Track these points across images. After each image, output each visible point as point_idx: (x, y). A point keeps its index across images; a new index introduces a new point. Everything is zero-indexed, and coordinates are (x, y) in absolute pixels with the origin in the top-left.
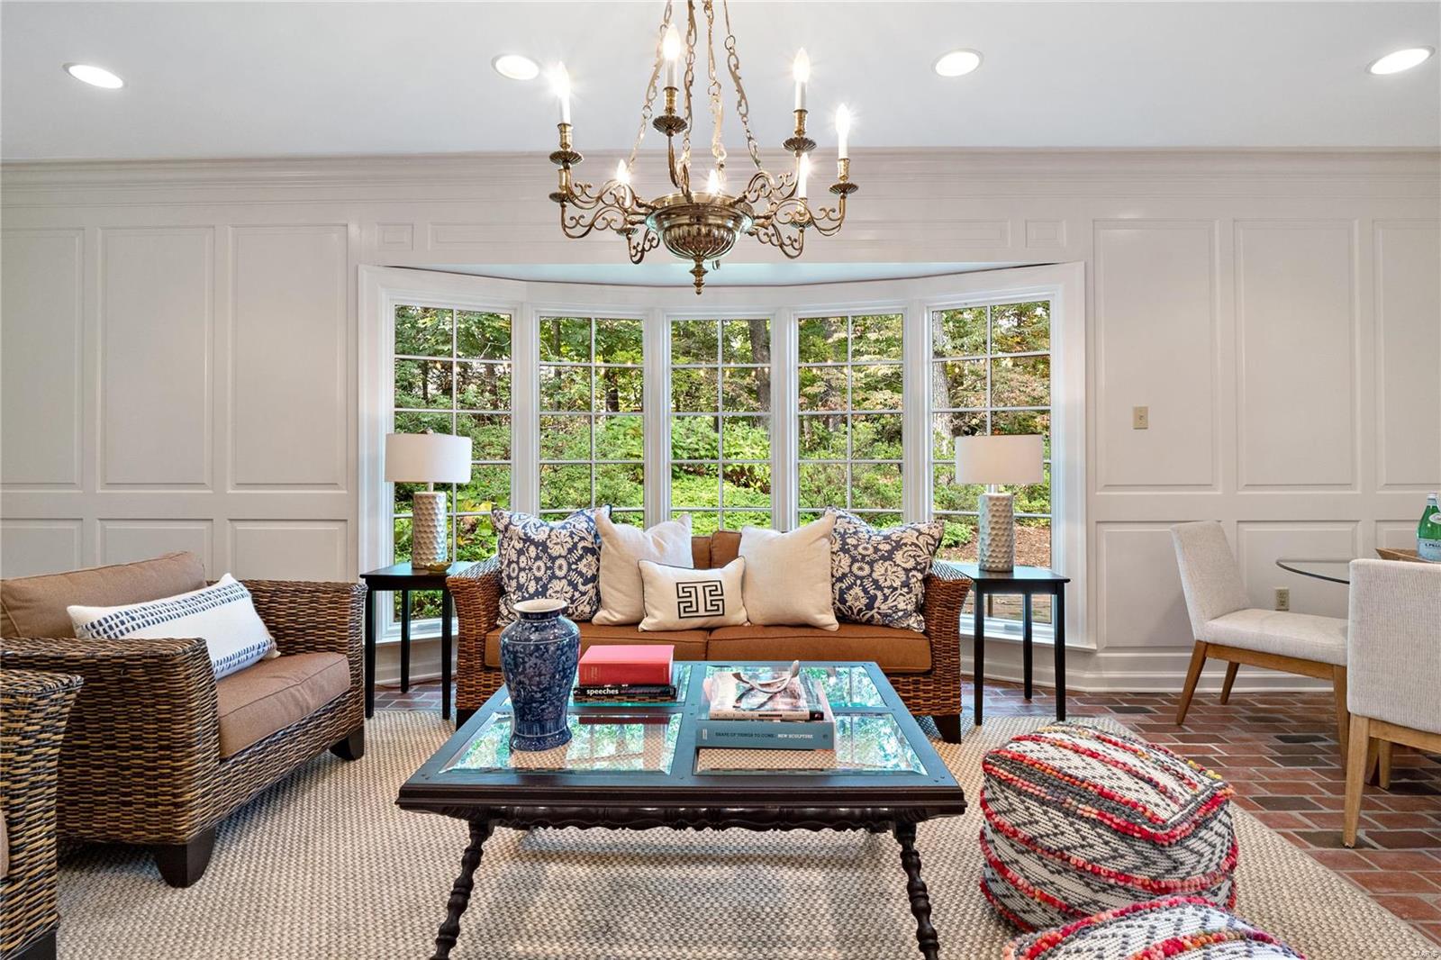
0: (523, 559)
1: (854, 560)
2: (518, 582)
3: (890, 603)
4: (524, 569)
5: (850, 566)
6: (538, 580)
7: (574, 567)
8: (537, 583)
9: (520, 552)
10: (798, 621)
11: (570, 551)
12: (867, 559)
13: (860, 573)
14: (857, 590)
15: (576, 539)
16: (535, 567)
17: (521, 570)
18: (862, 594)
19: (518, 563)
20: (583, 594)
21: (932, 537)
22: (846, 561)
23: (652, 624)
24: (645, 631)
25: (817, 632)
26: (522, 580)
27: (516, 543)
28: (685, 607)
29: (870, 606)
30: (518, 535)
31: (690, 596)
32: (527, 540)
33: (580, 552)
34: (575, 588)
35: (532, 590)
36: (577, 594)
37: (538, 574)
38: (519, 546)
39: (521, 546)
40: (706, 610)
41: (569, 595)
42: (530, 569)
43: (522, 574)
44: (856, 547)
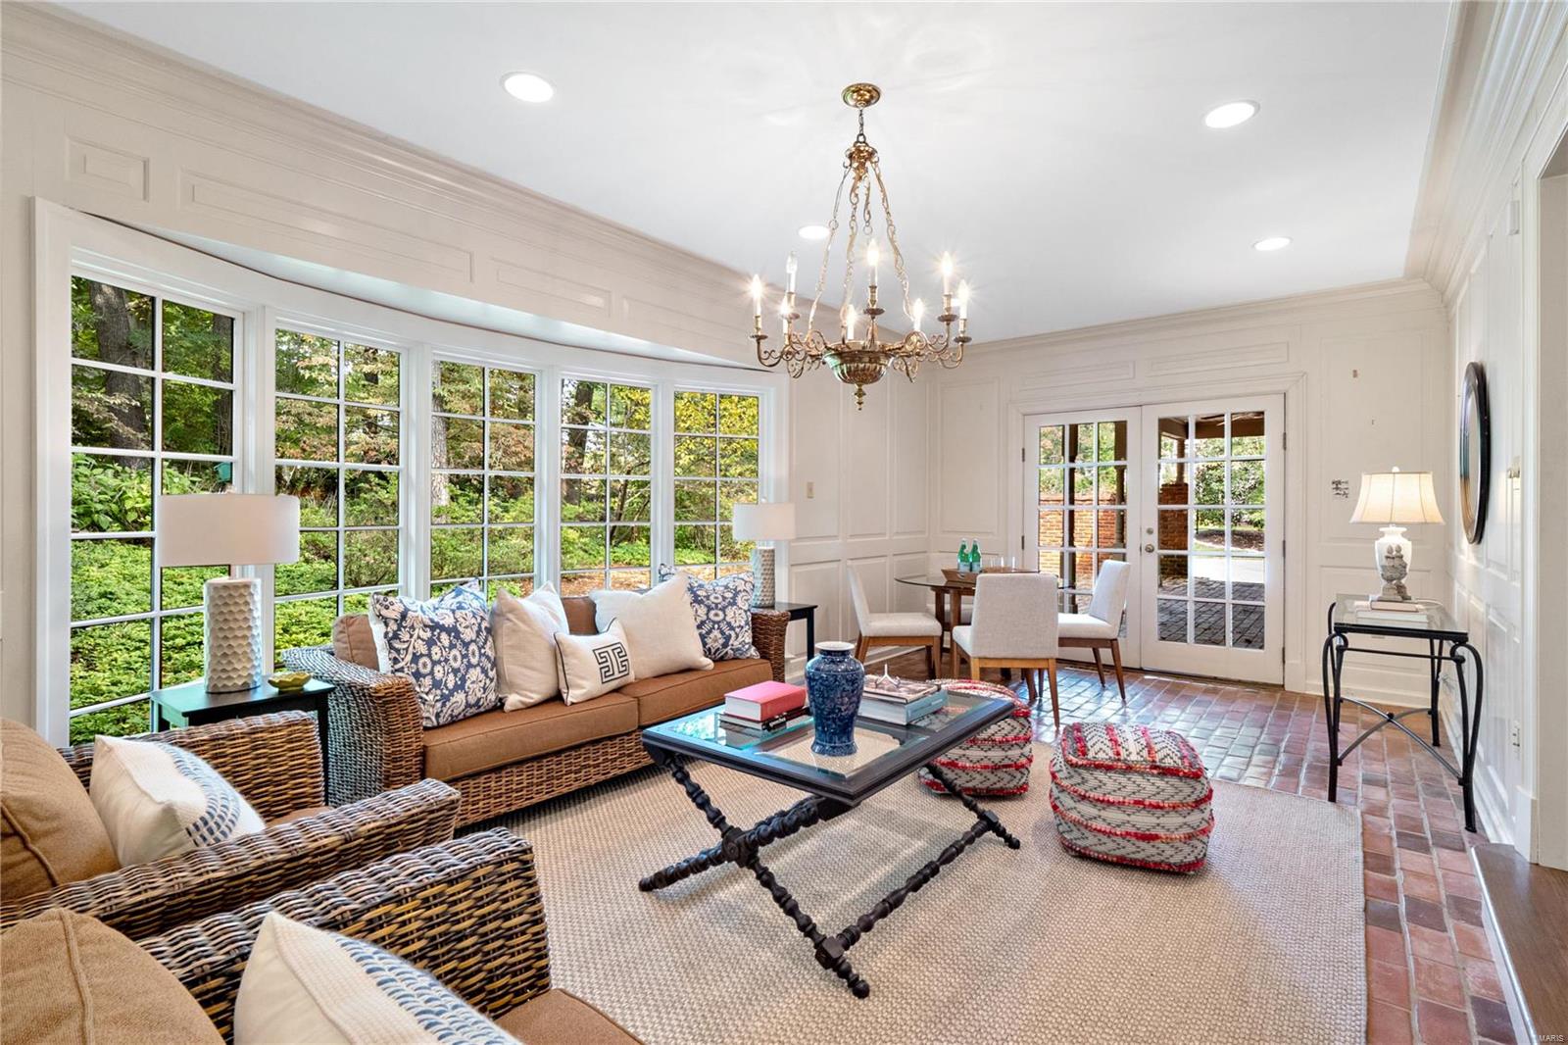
0: (435, 650)
1: (709, 609)
2: (433, 678)
3: (740, 639)
4: (439, 662)
5: (707, 614)
6: (456, 671)
8: (456, 676)
9: (430, 643)
10: (684, 667)
12: (720, 606)
13: (717, 619)
14: (716, 633)
16: (451, 658)
17: (435, 663)
18: (720, 636)
19: (429, 656)
22: (702, 611)
23: (583, 695)
24: (573, 704)
25: (700, 674)
26: (438, 675)
27: (422, 633)
28: (606, 673)
29: (725, 645)
30: (422, 622)
31: (607, 661)
32: (435, 626)
35: (451, 685)
37: (456, 665)
38: (427, 635)
39: (429, 634)
40: (619, 671)
41: (482, 684)
42: (446, 660)
43: (438, 668)
44: (708, 597)
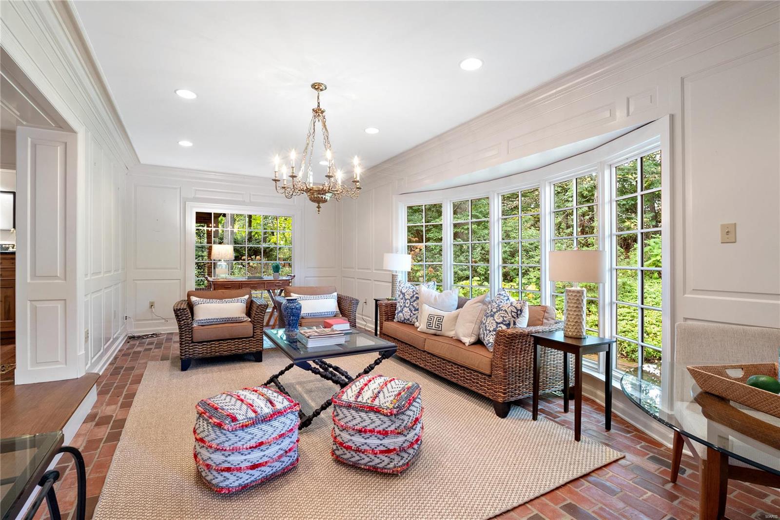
7: (412, 304)
11: (411, 298)
15: (414, 293)
20: (414, 314)
21: (516, 308)
28: (429, 325)
33: (415, 298)
34: (411, 312)
36: (412, 314)
37: (401, 305)
40: (435, 327)
41: (409, 314)
